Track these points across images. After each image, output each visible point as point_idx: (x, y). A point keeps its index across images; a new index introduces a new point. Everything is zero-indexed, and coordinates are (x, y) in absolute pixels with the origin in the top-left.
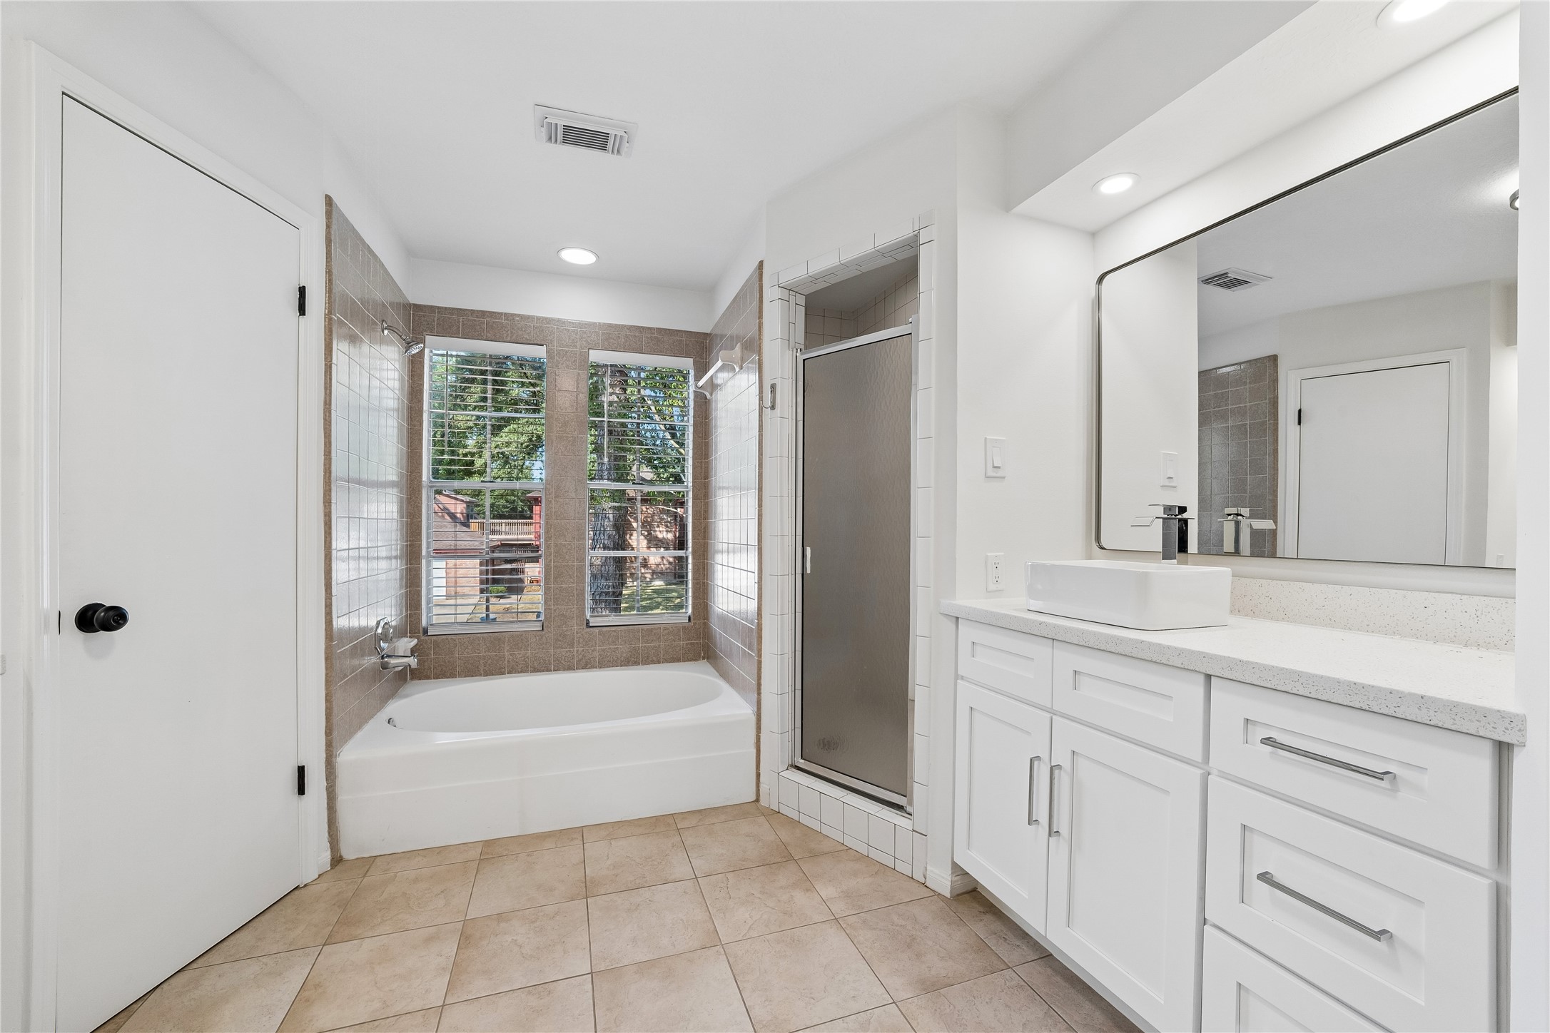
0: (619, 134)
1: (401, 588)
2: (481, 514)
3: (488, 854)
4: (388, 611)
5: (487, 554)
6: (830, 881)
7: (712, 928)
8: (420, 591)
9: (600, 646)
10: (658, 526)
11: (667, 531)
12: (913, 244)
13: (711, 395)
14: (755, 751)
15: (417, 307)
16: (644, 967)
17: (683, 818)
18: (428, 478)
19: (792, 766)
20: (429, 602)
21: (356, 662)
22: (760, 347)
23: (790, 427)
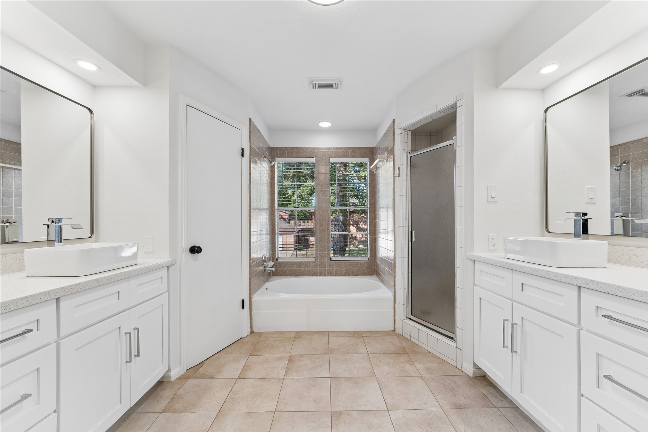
0: (337, 82)
1: (269, 244)
2: (294, 218)
3: (297, 336)
4: (266, 252)
5: (296, 233)
6: (421, 363)
7: (373, 371)
8: (275, 246)
9: (335, 268)
10: (361, 223)
11: (364, 225)
12: (453, 107)
13: (376, 171)
14: (393, 311)
15: (273, 148)
16: (348, 379)
17: (365, 333)
18: (277, 206)
19: (408, 318)
20: (278, 250)
21: (257, 269)
22: (394, 153)
23: (406, 184)
